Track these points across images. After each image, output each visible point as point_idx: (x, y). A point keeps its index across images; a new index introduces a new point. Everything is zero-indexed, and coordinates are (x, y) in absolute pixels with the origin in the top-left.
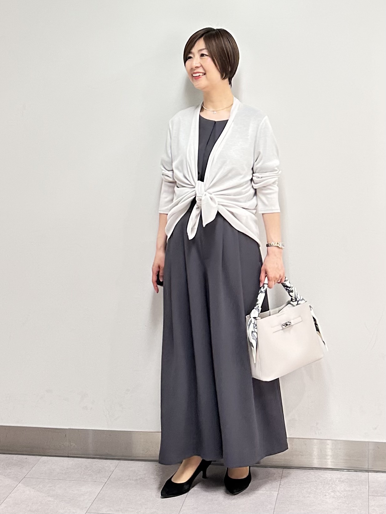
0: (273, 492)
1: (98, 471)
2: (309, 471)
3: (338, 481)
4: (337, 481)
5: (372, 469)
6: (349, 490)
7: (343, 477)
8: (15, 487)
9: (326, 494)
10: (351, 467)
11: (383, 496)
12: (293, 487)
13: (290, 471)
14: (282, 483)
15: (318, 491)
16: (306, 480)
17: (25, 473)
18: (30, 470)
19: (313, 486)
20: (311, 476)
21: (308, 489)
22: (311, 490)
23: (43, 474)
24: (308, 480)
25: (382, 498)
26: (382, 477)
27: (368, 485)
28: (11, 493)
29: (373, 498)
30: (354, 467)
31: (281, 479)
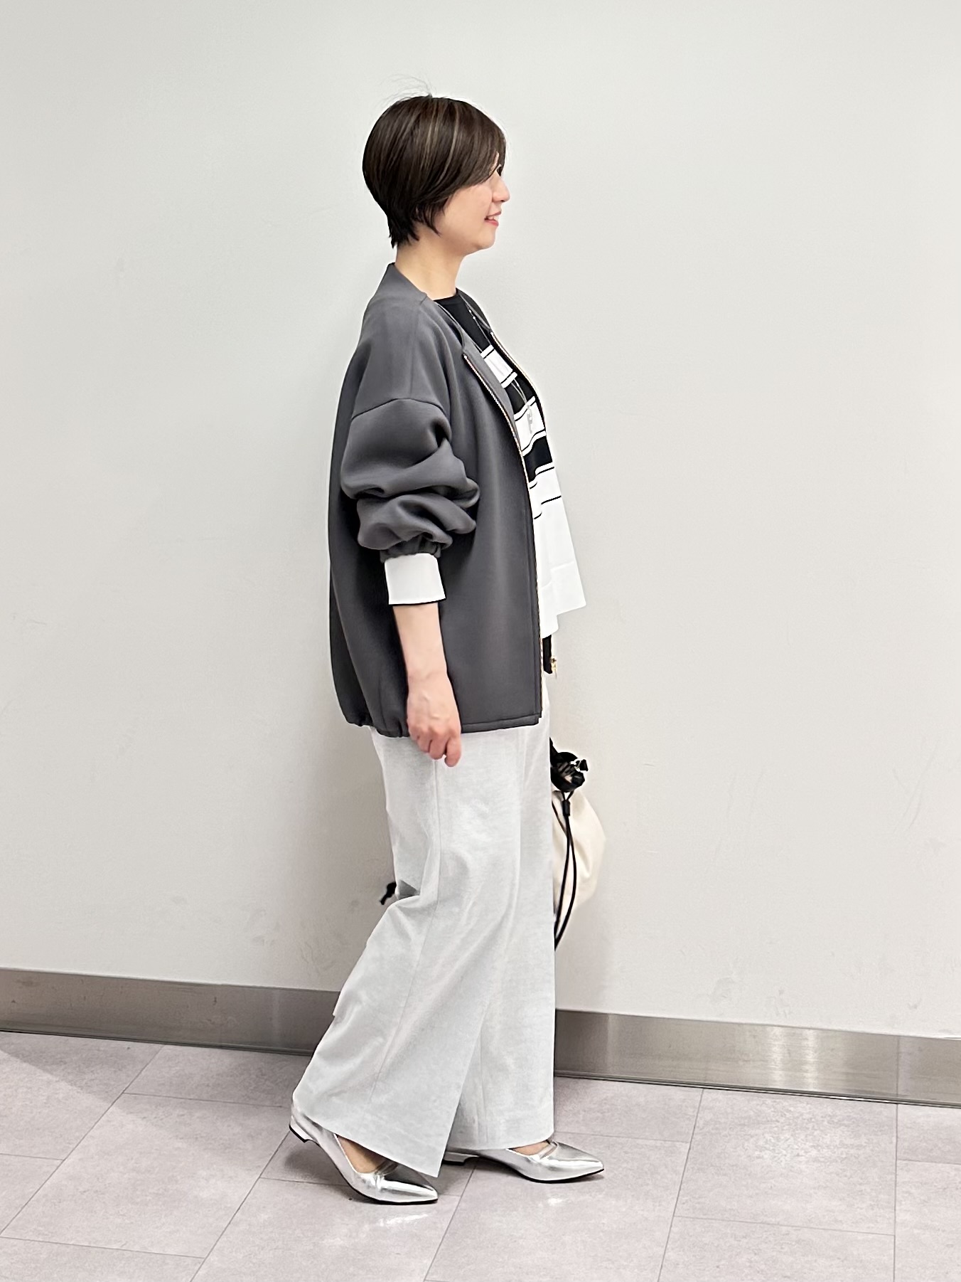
0: (676, 1143)
3: (828, 1123)
4: (826, 1123)
5: (909, 1096)
6: (852, 1145)
7: (838, 1112)
8: (103, 1115)
9: (795, 1153)
10: (856, 1091)
11: (927, 1162)
12: (726, 1133)
13: (719, 1095)
14: (700, 1123)
15: (780, 1144)
16: (754, 1118)
17: (126, 1083)
18: (137, 1076)
19: (771, 1132)
20: (766, 1109)
21: (758, 1139)
22: (766, 1142)
23: (163, 1084)
24: (759, 1119)
25: (927, 1165)
26: (929, 1116)
27: (895, 1134)
28: (92, 1128)
29: (907, 1164)
30: (866, 1092)
31: (698, 1113)
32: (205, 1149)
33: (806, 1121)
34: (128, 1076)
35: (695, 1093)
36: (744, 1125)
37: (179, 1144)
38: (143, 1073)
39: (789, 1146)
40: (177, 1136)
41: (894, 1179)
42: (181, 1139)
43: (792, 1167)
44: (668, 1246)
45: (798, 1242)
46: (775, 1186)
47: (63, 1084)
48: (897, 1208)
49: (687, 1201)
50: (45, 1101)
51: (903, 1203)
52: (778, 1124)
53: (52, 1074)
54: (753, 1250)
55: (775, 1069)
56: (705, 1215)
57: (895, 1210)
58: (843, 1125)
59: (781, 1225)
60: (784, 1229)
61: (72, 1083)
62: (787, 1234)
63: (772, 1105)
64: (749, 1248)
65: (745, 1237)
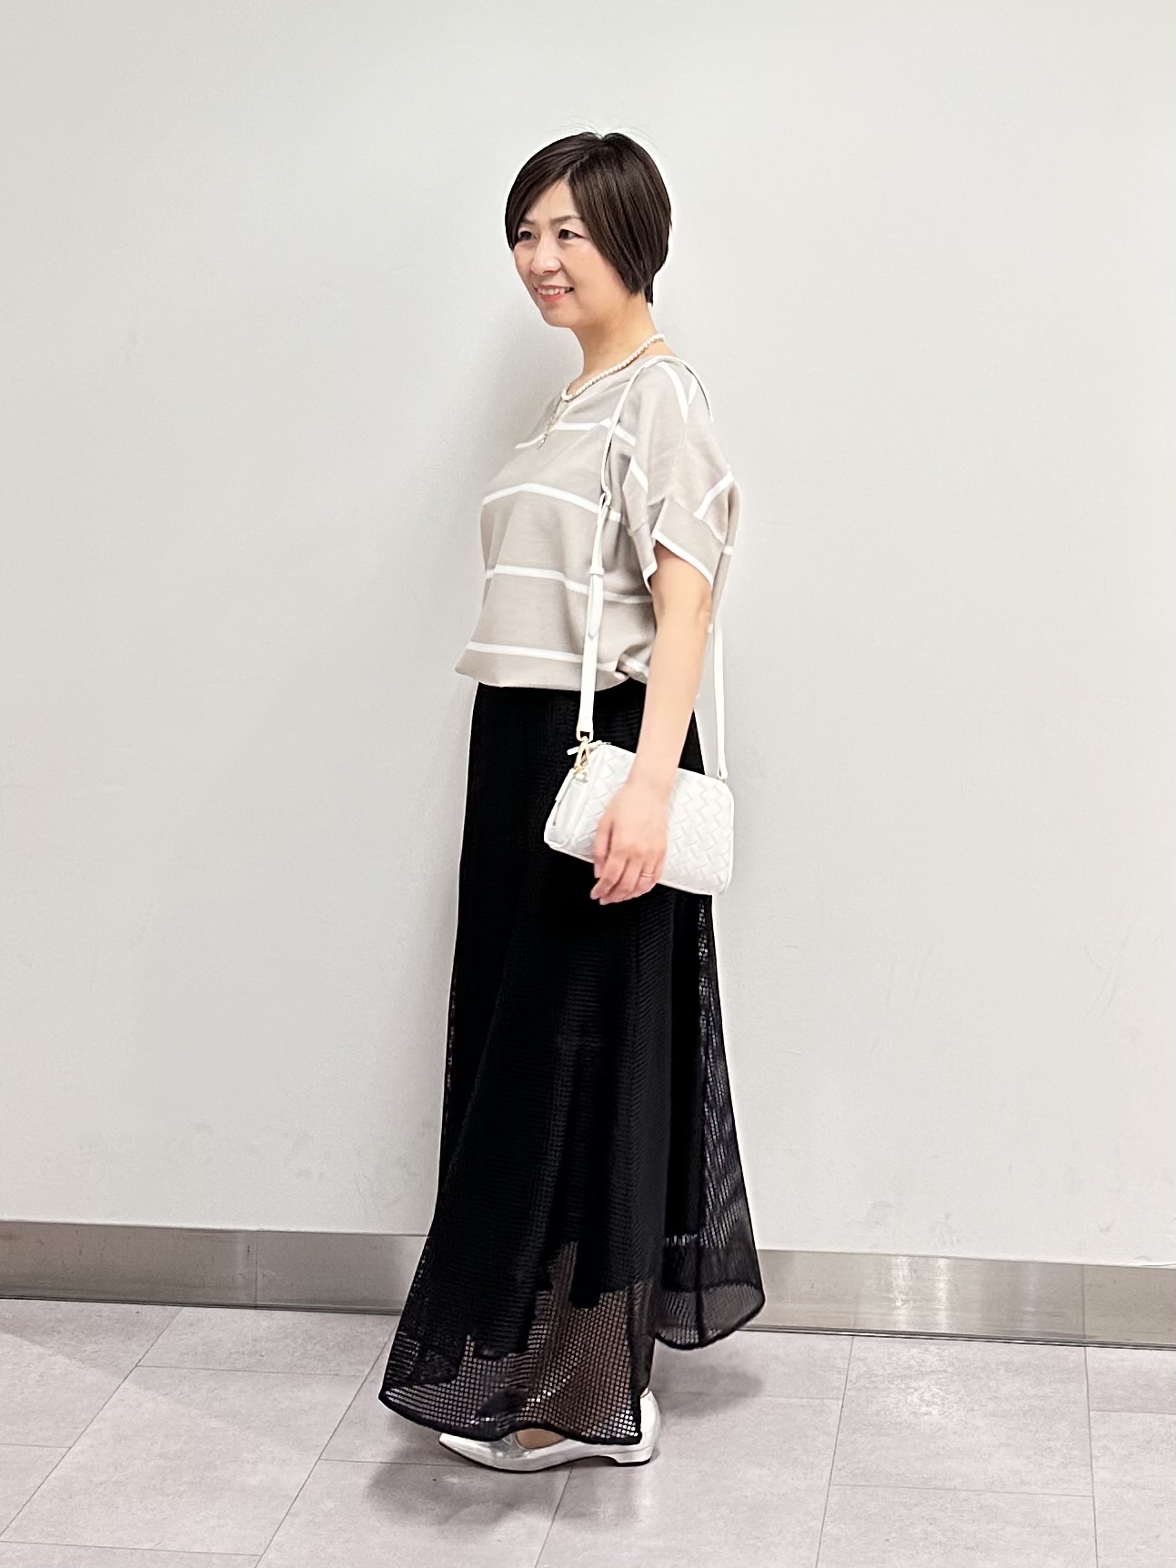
0: (826, 1401)
1: (342, 1346)
2: (924, 1344)
3: (1006, 1371)
4: (1002, 1371)
5: (1099, 1337)
6: (1034, 1395)
7: (1016, 1359)
8: (114, 1392)
9: (971, 1405)
10: (1038, 1332)
11: (1128, 1411)
12: (883, 1386)
13: (873, 1343)
14: (853, 1375)
15: (951, 1397)
16: (917, 1368)
17: (138, 1354)
18: (152, 1345)
19: (936, 1384)
20: (929, 1357)
21: (923, 1393)
22: (933, 1396)
23: (187, 1354)
24: (922, 1369)
25: (1126, 1415)
26: (1123, 1360)
27: (1086, 1383)
28: (102, 1409)
29: (1102, 1416)
30: (1050, 1334)
31: (849, 1365)
32: (249, 1428)
33: (978, 1370)
34: (142, 1346)
35: (844, 1342)
36: (905, 1377)
37: (214, 1423)
38: (160, 1341)
39: (960, 1399)
40: (210, 1414)
41: (1088, 1432)
42: (216, 1417)
43: (966, 1423)
44: (826, 1519)
45: (981, 1508)
46: (947, 1445)
47: (60, 1358)
48: (1094, 1465)
49: (844, 1467)
50: (38, 1378)
51: (1101, 1459)
52: (945, 1375)
53: (43, 1346)
54: (927, 1520)
55: (939, 1310)
56: (866, 1481)
57: (1092, 1467)
58: (1023, 1372)
59: (959, 1490)
60: (964, 1494)
61: (70, 1356)
62: (966, 1500)
63: (937, 1353)
64: (923, 1517)
65: (916, 1505)
